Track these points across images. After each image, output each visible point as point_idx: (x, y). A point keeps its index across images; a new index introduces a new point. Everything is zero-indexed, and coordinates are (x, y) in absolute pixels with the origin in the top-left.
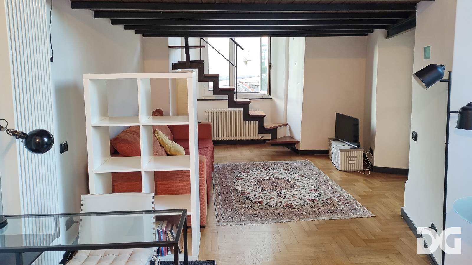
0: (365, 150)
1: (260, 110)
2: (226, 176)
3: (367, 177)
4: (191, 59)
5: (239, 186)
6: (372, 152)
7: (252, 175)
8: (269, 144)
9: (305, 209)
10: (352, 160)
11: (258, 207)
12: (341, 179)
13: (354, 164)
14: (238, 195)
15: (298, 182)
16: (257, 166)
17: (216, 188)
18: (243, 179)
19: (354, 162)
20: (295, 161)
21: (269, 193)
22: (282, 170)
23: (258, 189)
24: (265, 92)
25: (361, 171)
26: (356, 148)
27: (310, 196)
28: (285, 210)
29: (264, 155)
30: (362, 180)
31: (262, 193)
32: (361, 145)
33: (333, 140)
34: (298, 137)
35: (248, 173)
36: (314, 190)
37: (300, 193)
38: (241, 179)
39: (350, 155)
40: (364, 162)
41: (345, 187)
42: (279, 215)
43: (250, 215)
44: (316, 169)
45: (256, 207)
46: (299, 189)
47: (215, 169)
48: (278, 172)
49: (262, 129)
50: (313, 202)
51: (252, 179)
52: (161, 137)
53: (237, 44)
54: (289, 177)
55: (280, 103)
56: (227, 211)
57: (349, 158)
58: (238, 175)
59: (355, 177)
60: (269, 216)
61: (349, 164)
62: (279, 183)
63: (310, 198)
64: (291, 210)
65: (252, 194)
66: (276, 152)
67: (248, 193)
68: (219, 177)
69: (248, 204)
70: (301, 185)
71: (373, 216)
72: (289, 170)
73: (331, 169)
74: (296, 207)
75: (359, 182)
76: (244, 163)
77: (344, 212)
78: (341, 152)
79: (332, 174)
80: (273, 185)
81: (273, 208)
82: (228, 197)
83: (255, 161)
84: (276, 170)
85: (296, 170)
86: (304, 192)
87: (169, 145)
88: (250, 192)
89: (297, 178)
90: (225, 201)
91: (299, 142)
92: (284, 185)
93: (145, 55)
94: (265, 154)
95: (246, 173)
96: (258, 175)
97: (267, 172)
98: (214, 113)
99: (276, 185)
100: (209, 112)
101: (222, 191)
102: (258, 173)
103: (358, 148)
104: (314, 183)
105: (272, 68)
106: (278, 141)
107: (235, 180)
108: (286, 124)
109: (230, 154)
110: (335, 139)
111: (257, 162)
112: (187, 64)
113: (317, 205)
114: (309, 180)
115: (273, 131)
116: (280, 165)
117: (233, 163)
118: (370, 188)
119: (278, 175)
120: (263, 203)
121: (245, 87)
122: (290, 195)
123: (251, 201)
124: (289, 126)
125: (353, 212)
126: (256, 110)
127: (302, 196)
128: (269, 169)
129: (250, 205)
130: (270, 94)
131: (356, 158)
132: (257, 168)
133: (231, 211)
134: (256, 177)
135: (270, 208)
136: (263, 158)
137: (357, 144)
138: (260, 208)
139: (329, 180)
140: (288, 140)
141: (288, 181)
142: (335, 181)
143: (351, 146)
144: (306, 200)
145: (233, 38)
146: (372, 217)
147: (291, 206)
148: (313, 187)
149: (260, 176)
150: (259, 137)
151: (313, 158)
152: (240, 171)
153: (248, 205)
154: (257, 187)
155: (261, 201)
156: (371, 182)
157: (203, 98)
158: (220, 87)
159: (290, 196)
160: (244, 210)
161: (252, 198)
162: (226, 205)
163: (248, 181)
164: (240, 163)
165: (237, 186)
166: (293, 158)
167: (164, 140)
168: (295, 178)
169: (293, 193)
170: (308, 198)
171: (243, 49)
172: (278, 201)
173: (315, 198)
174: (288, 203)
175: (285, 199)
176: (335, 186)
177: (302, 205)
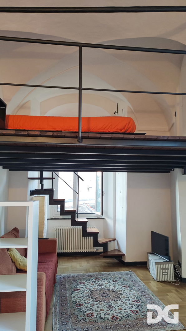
0: (175, 262)
1: (95, 227)
2: (66, 288)
3: (178, 287)
4: (45, 187)
5: (75, 297)
6: (180, 264)
7: (87, 285)
8: (102, 256)
9: (129, 321)
10: (165, 272)
11: (89, 320)
12: (157, 290)
13: (167, 275)
14: (74, 307)
15: (123, 293)
16: (92, 276)
17: (56, 300)
18: (79, 290)
19: (167, 273)
20: (121, 272)
21: (99, 305)
22: (111, 281)
23: (91, 300)
24: (99, 213)
25: (173, 282)
26: (167, 261)
27: (133, 307)
28: (112, 323)
29: (97, 266)
30: (173, 291)
31: (94, 304)
32: (172, 259)
33: (150, 254)
34: (124, 250)
35: (84, 284)
36: (136, 301)
37: (124, 304)
38: (78, 290)
39: (163, 268)
40: (174, 273)
41: (161, 297)
42: (106, 329)
43: (82, 328)
44: (138, 279)
45: (87, 320)
46: (124, 300)
47: (58, 280)
48: (108, 282)
49: (96, 244)
50: (135, 313)
51: (86, 290)
52: (13, 254)
53: (79, 177)
54: (117, 288)
55: (110, 222)
56: (62, 325)
57: (163, 270)
58: (76, 286)
59: (169, 287)
60: (97, 329)
61: (163, 275)
62: (108, 294)
63: (133, 309)
64: (116, 323)
65: (85, 306)
66: (108, 263)
67: (82, 305)
68: (60, 288)
69: (81, 316)
70: (126, 296)
71: (185, 328)
72: (117, 281)
73: (149, 279)
74: (121, 319)
75: (172, 292)
76: (81, 274)
77: (160, 324)
78: (156, 265)
79: (150, 284)
80: (103, 296)
81: (102, 320)
82: (65, 309)
83: (90, 272)
84: (106, 281)
85: (122, 280)
86: (128, 303)
87: (19, 261)
88: (84, 303)
89: (123, 288)
90: (62, 313)
91: (124, 255)
92: (112, 295)
93: (9, 184)
94: (99, 265)
95: (82, 284)
96: (91, 285)
97: (99, 282)
98: (60, 230)
99: (105, 296)
100: (57, 229)
101: (61, 303)
102: (92, 284)
103: (169, 261)
104: (136, 294)
105: (104, 195)
106: (109, 254)
107: (73, 291)
108: (115, 240)
109: (71, 265)
110: (152, 253)
111: (92, 273)
112: (41, 191)
113: (139, 317)
114: (132, 290)
115: (105, 245)
116: (110, 276)
117: (72, 274)
118: (181, 298)
119: (108, 285)
120: (94, 315)
121: (88, 207)
122: (116, 305)
123: (84, 313)
124: (117, 241)
125: (168, 325)
126: (92, 228)
127: (126, 307)
128: (101, 279)
129: (83, 318)
130: (102, 215)
131: (168, 270)
132: (91, 279)
133: (66, 324)
134: (90, 287)
135: (100, 321)
136: (97, 269)
137: (168, 257)
138: (91, 321)
139: (148, 290)
140: (116, 253)
141: (115, 292)
142: (152, 291)
143: (164, 259)
144: (129, 312)
145: (76, 172)
146: (184, 330)
147: (117, 318)
148: (135, 298)
149: (93, 287)
150: (94, 250)
151: (136, 269)
152: (77, 282)
153: (81, 318)
154: (90, 298)
155: (92, 313)
156: (181, 292)
157: (53, 218)
158: (65, 209)
159: (117, 307)
160: (77, 323)
161: (85, 310)
162: (62, 318)
163: (83, 292)
164: (79, 274)
165: (74, 297)
166: (120, 269)
167: (15, 256)
168: (121, 289)
169: (119, 304)
170: (131, 309)
171: (83, 180)
172: (106, 313)
173: (137, 310)
174: (114, 315)
175: (112, 310)
176: (152, 297)
177: (127, 317)
